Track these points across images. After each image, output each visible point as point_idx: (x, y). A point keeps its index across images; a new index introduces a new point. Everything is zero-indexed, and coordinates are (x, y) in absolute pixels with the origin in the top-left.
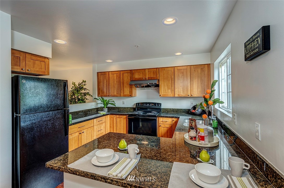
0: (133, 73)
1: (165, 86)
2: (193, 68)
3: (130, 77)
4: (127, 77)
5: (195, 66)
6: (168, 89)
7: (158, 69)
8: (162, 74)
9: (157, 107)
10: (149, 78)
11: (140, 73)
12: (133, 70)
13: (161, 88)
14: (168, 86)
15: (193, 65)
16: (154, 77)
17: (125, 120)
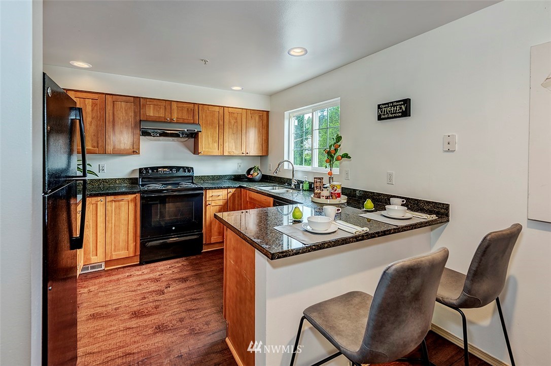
0: (143, 104)
1: (208, 136)
2: (249, 113)
3: (135, 112)
4: (125, 110)
5: (252, 112)
6: (214, 142)
7: (196, 107)
8: (204, 116)
9: (187, 174)
10: (178, 119)
11: (160, 108)
12: (142, 98)
13: (202, 140)
14: (213, 137)
15: (250, 110)
16: (189, 118)
17: (132, 206)
